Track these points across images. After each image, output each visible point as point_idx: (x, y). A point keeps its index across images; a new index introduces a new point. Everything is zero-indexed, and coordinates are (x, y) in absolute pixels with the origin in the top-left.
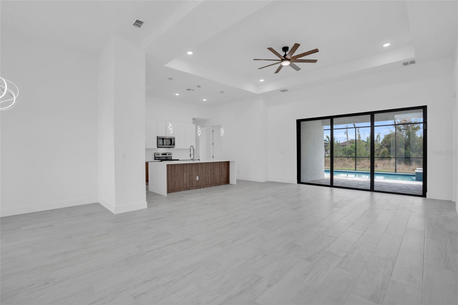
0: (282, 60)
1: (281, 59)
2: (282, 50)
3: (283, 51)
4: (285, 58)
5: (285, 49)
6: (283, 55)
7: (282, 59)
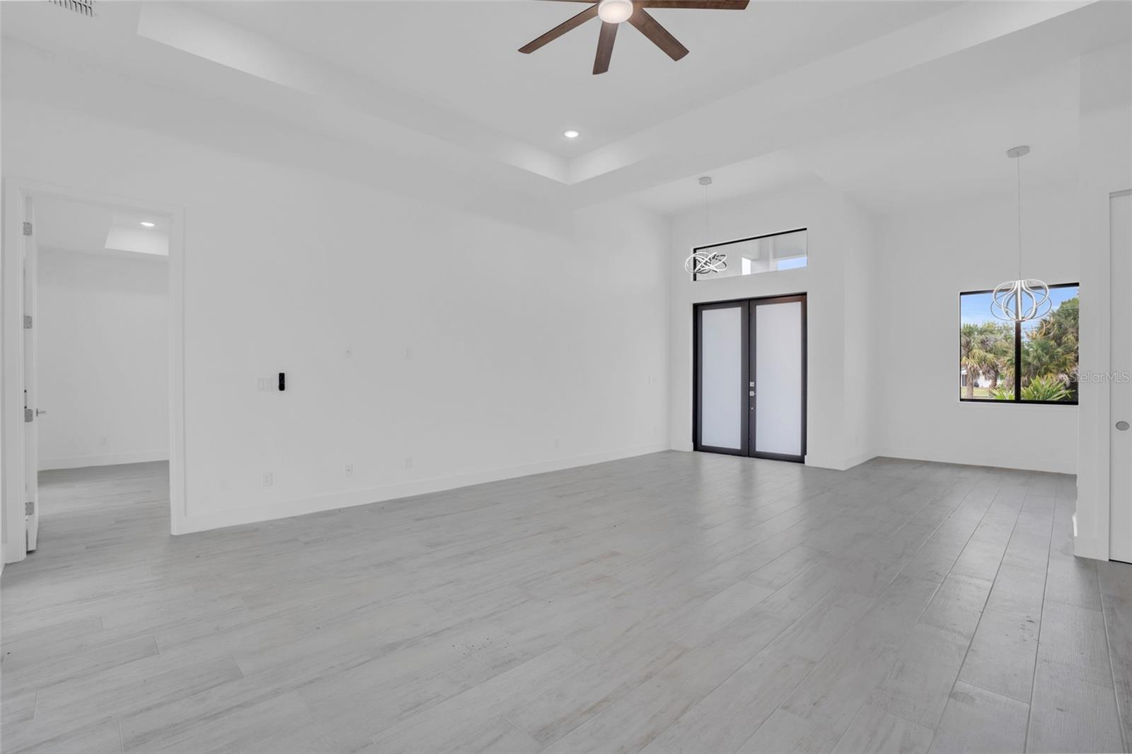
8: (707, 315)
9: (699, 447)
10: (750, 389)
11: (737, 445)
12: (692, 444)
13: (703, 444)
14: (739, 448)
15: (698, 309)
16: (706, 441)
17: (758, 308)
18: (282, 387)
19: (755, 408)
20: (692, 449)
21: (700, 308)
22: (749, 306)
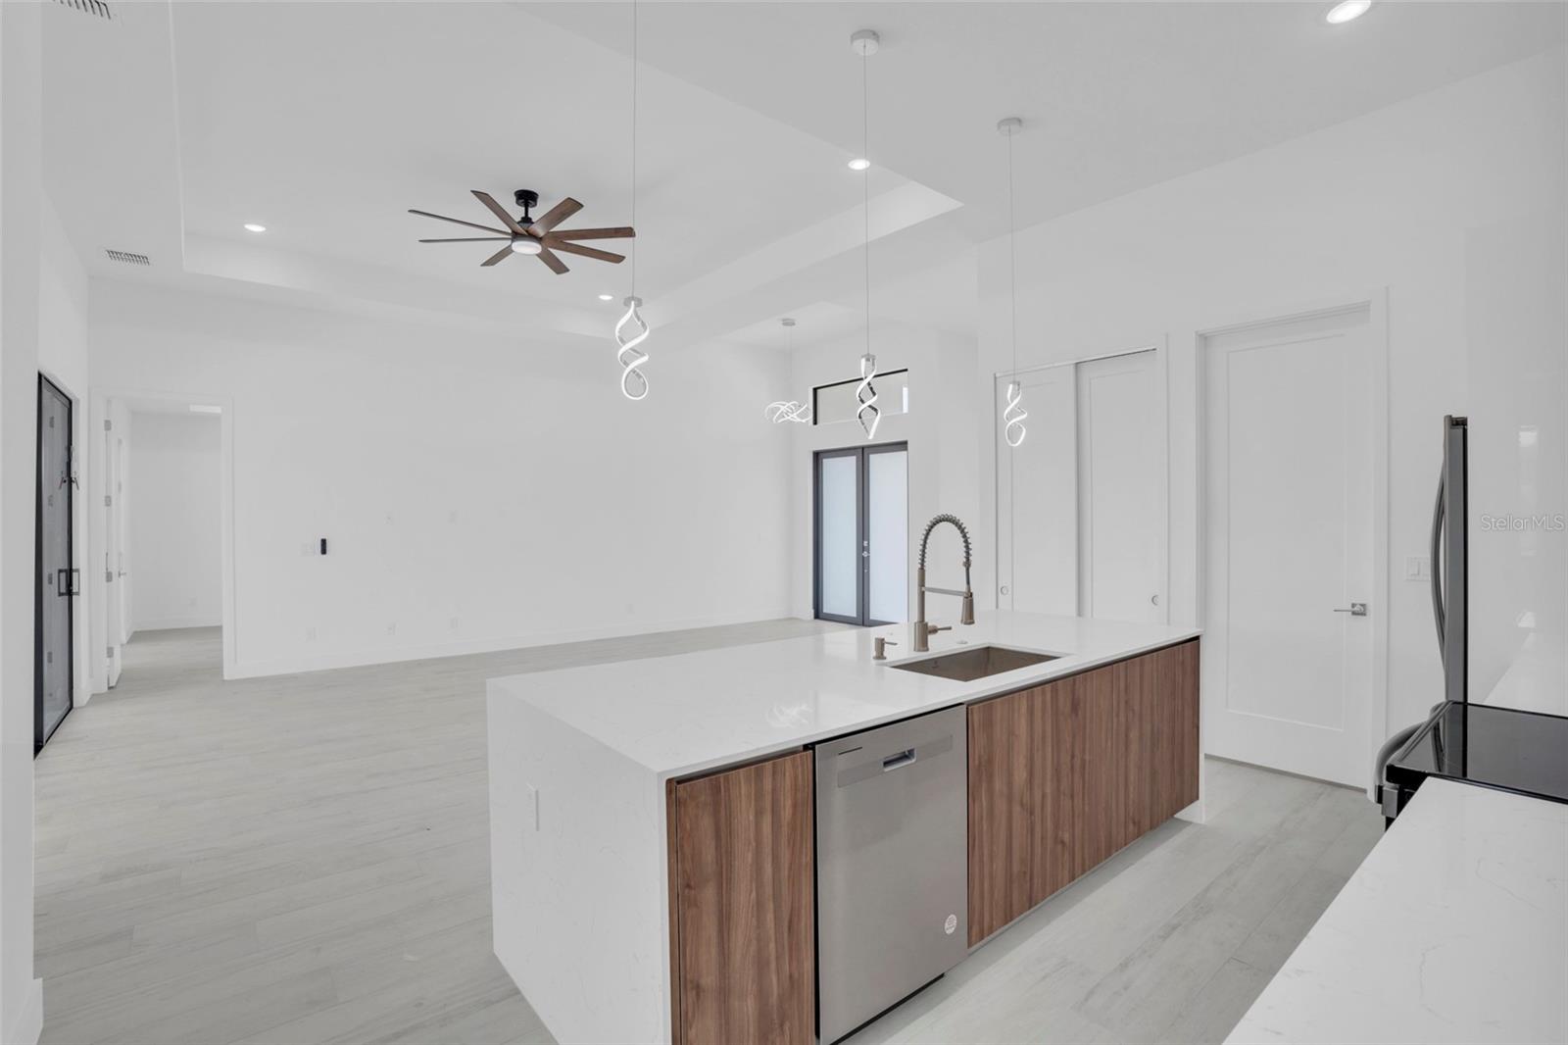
0: (516, 236)
1: (510, 231)
2: (515, 198)
3: (517, 203)
4: (523, 231)
5: (527, 198)
6: (518, 219)
7: (513, 232)
8: (828, 464)
9: (821, 616)
10: (864, 549)
11: (853, 613)
12: (813, 611)
13: (825, 611)
14: (855, 615)
15: (818, 456)
16: (827, 609)
17: (872, 457)
18: (324, 551)
19: (868, 572)
20: (812, 616)
21: (821, 455)
22: (863, 453)
